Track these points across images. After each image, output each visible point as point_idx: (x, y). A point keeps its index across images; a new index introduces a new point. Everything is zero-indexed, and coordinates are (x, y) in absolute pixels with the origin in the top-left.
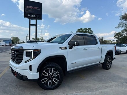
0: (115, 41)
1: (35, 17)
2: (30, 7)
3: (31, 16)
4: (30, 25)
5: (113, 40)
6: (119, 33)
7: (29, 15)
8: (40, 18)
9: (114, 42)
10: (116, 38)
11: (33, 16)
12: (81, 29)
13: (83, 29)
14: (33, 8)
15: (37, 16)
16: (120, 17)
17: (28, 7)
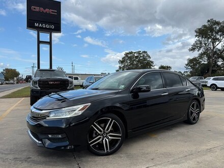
0: (189, 73)
1: (49, 29)
2: (37, 9)
4: (39, 42)
5: (185, 72)
6: (195, 59)
7: (36, 25)
8: (57, 29)
10: (190, 67)
11: (44, 26)
12: (131, 53)
13: (135, 53)
14: (45, 11)
15: (53, 27)
16: (196, 32)
17: (34, 8)
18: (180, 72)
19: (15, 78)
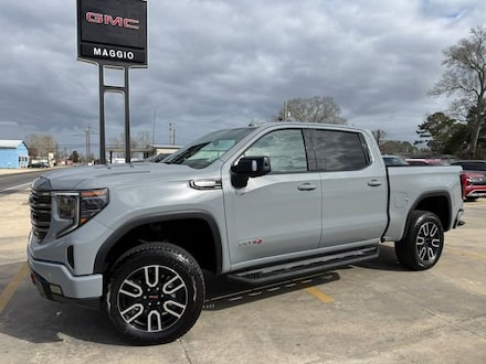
0: (424, 146)
1: (122, 60)
2: (98, 18)
3: (105, 53)
4: (103, 88)
5: (417, 142)
6: (439, 114)
7: (97, 52)
8: (141, 60)
9: (419, 146)
10: (428, 133)
11: (112, 54)
12: (299, 101)
13: (306, 101)
16: (445, 53)
17: (92, 17)
18: (406, 143)
19: (51, 155)
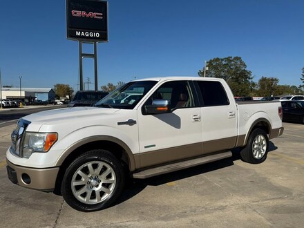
2: (78, 13)
3: (83, 34)
4: (81, 55)
5: (301, 86)
7: (78, 33)
8: (104, 37)
12: (217, 60)
13: (222, 60)
15: (98, 35)
17: (75, 13)
18: (294, 87)
19: (68, 97)
